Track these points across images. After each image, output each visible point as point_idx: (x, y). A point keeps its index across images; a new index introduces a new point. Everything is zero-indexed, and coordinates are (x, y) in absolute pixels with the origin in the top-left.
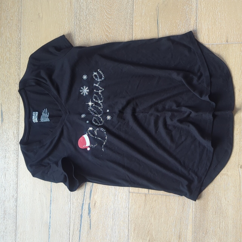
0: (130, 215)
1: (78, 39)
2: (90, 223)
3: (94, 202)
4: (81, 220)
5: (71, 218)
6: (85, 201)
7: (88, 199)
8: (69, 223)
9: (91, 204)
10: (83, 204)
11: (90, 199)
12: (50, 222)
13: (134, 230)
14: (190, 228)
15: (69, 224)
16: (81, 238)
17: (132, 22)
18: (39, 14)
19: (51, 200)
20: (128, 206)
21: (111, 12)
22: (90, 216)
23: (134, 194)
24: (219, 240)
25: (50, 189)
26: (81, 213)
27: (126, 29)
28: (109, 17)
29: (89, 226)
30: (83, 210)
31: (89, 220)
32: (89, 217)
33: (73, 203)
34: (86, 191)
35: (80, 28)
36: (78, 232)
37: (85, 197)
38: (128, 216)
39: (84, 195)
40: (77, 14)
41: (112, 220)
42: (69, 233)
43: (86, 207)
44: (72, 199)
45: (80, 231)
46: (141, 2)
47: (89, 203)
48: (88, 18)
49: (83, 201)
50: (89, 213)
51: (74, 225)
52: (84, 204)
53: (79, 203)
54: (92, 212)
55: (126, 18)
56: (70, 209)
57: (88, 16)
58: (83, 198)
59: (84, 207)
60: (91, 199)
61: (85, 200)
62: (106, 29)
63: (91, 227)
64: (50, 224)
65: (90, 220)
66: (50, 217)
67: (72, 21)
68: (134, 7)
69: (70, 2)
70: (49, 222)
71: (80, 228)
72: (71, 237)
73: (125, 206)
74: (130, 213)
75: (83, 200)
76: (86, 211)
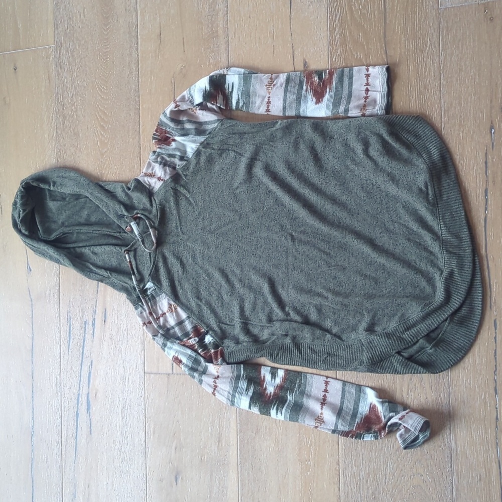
0: (146, 408)
1: (62, 134)
2: (90, 424)
3: (94, 392)
4: (77, 421)
5: (63, 418)
6: (81, 390)
7: (86, 387)
8: (60, 426)
9: (90, 395)
10: (79, 394)
11: (89, 388)
12: (33, 426)
13: (154, 433)
14: (233, 424)
15: (60, 429)
16: (77, 449)
17: (138, 103)
18: (4, 98)
19: (32, 391)
20: (144, 395)
21: (107, 90)
22: (90, 413)
23: (152, 376)
24: (275, 441)
25: (31, 373)
26: (76, 409)
27: (130, 115)
28: (105, 97)
29: (89, 430)
30: (80, 405)
31: (89, 421)
32: (88, 415)
33: (64, 394)
34: (82, 374)
35: (65, 117)
36: (73, 441)
37: (81, 383)
38: (144, 411)
39: (80, 380)
40: (59, 95)
41: (121, 419)
42: (60, 441)
43: (83, 399)
44: (62, 387)
45: (76, 438)
46: (149, 73)
47: (87, 393)
48: (75, 100)
49: (79, 391)
50: (88, 409)
51: (67, 428)
52: (80, 396)
53: (74, 394)
54: (93, 409)
55: (128, 99)
56: (60, 403)
57: (74, 97)
58: (78, 386)
59: (80, 400)
60: (91, 386)
61: (81, 388)
62: (101, 117)
63: (92, 431)
64: (33, 429)
65: (90, 419)
66: (33, 417)
67: (51, 106)
68: (140, 81)
69: (49, 78)
70: (30, 426)
71: (76, 432)
72: (64, 448)
73: (140, 396)
74: (146, 405)
75: (78, 389)
76: (83, 406)
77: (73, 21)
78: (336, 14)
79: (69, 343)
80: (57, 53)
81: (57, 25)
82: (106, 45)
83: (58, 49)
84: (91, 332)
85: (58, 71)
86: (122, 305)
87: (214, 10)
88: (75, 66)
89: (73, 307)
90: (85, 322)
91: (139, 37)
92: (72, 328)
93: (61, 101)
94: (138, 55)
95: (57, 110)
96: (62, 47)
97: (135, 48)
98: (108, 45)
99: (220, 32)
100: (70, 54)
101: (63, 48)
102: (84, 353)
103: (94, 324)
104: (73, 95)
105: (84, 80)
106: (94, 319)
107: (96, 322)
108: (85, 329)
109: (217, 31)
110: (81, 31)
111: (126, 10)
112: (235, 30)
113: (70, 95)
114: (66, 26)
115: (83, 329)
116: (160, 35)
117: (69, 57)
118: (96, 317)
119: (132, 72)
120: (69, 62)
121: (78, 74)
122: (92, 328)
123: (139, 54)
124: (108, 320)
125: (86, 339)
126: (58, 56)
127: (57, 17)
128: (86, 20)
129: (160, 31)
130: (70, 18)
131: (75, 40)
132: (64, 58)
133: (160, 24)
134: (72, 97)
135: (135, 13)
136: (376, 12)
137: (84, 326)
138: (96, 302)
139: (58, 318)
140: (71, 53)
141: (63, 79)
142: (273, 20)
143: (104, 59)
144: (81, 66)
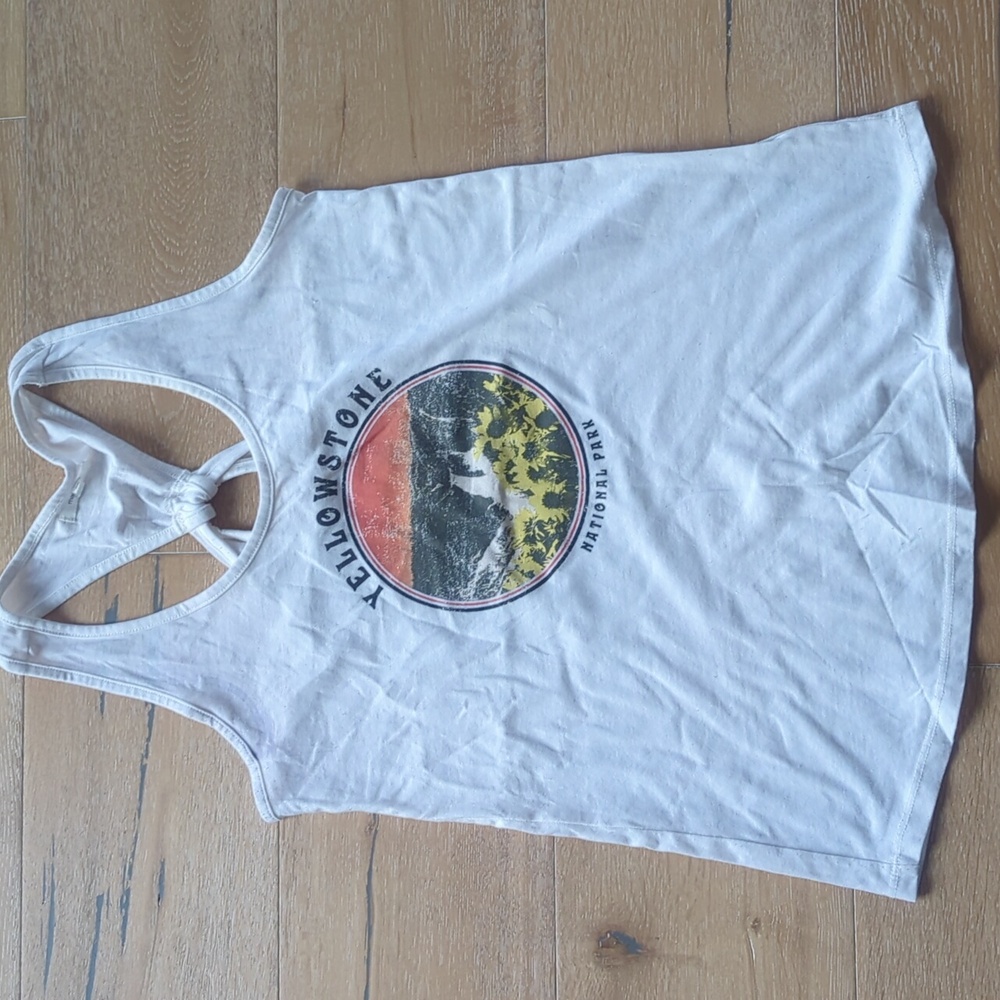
77: (83, 54)
78: (859, 80)
79: (49, 952)
80: (32, 137)
81: (34, 61)
82: (181, 126)
83: (36, 128)
84: (118, 927)
85: (34, 188)
86: (214, 853)
87: (504, 50)
88: (87, 178)
89: (63, 853)
90: (100, 899)
91: (280, 109)
92: (57, 916)
93: (40, 273)
94: (276, 159)
95: (28, 297)
96: (47, 121)
97: (267, 141)
98: (187, 126)
99: (522, 109)
100: (71, 143)
101: (49, 126)
102: (94, 990)
103: (125, 905)
104: (77, 258)
105: (112, 219)
106: (127, 892)
107: (131, 902)
108: (98, 920)
109: (512, 108)
110: (106, 84)
111: (243, 33)
112: (566, 103)
113: (68, 257)
114: (61, 65)
115: (93, 919)
116: (345, 106)
117: (70, 154)
118: (132, 884)
119: (258, 205)
120: (67, 166)
121: (94, 200)
122: (119, 918)
123: (280, 156)
124: (171, 895)
125: (100, 948)
126: (35, 147)
127: (33, 38)
128: (122, 53)
129: (345, 96)
130: (73, 45)
131: (87, 107)
132: (54, 152)
133: (343, 76)
134: (76, 263)
135: (269, 43)
136: (976, 82)
137: (94, 912)
138: (135, 843)
139: (17, 882)
140: (75, 142)
141: (49, 210)
142: (676, 87)
143: (174, 164)
144: (104, 180)
